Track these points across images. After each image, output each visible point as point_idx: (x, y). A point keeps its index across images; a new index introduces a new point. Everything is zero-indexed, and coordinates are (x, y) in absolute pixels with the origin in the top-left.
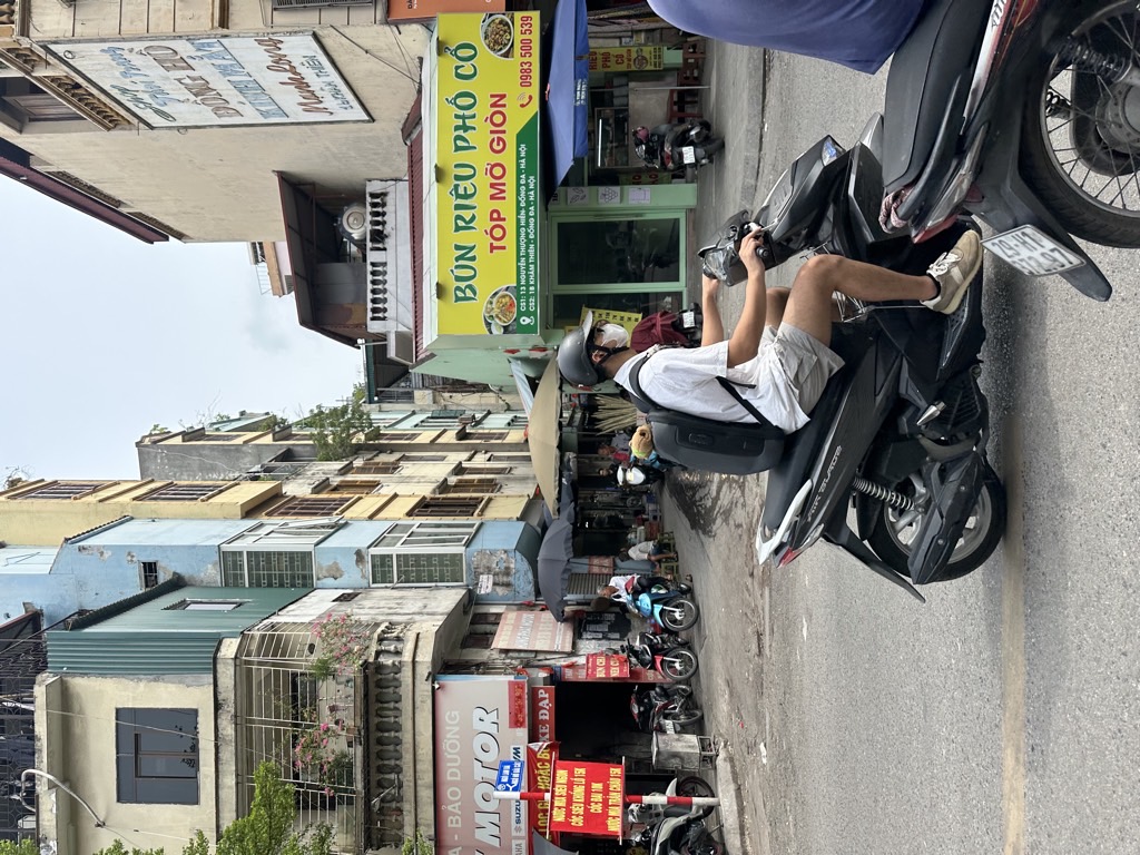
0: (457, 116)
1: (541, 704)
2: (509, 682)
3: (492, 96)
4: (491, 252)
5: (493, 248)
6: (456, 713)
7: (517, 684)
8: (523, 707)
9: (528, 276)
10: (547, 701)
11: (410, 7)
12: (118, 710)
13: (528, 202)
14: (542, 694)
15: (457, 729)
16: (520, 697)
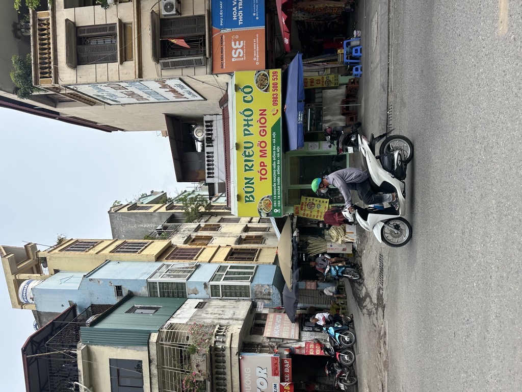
0: (245, 120)
1: (285, 366)
2: (272, 357)
3: (260, 110)
4: (261, 180)
5: (261, 179)
6: (249, 369)
7: (275, 358)
8: (278, 368)
9: (277, 191)
10: (288, 365)
11: (222, 68)
12: (110, 359)
13: (277, 158)
14: (286, 362)
15: (249, 375)
16: (276, 364)
